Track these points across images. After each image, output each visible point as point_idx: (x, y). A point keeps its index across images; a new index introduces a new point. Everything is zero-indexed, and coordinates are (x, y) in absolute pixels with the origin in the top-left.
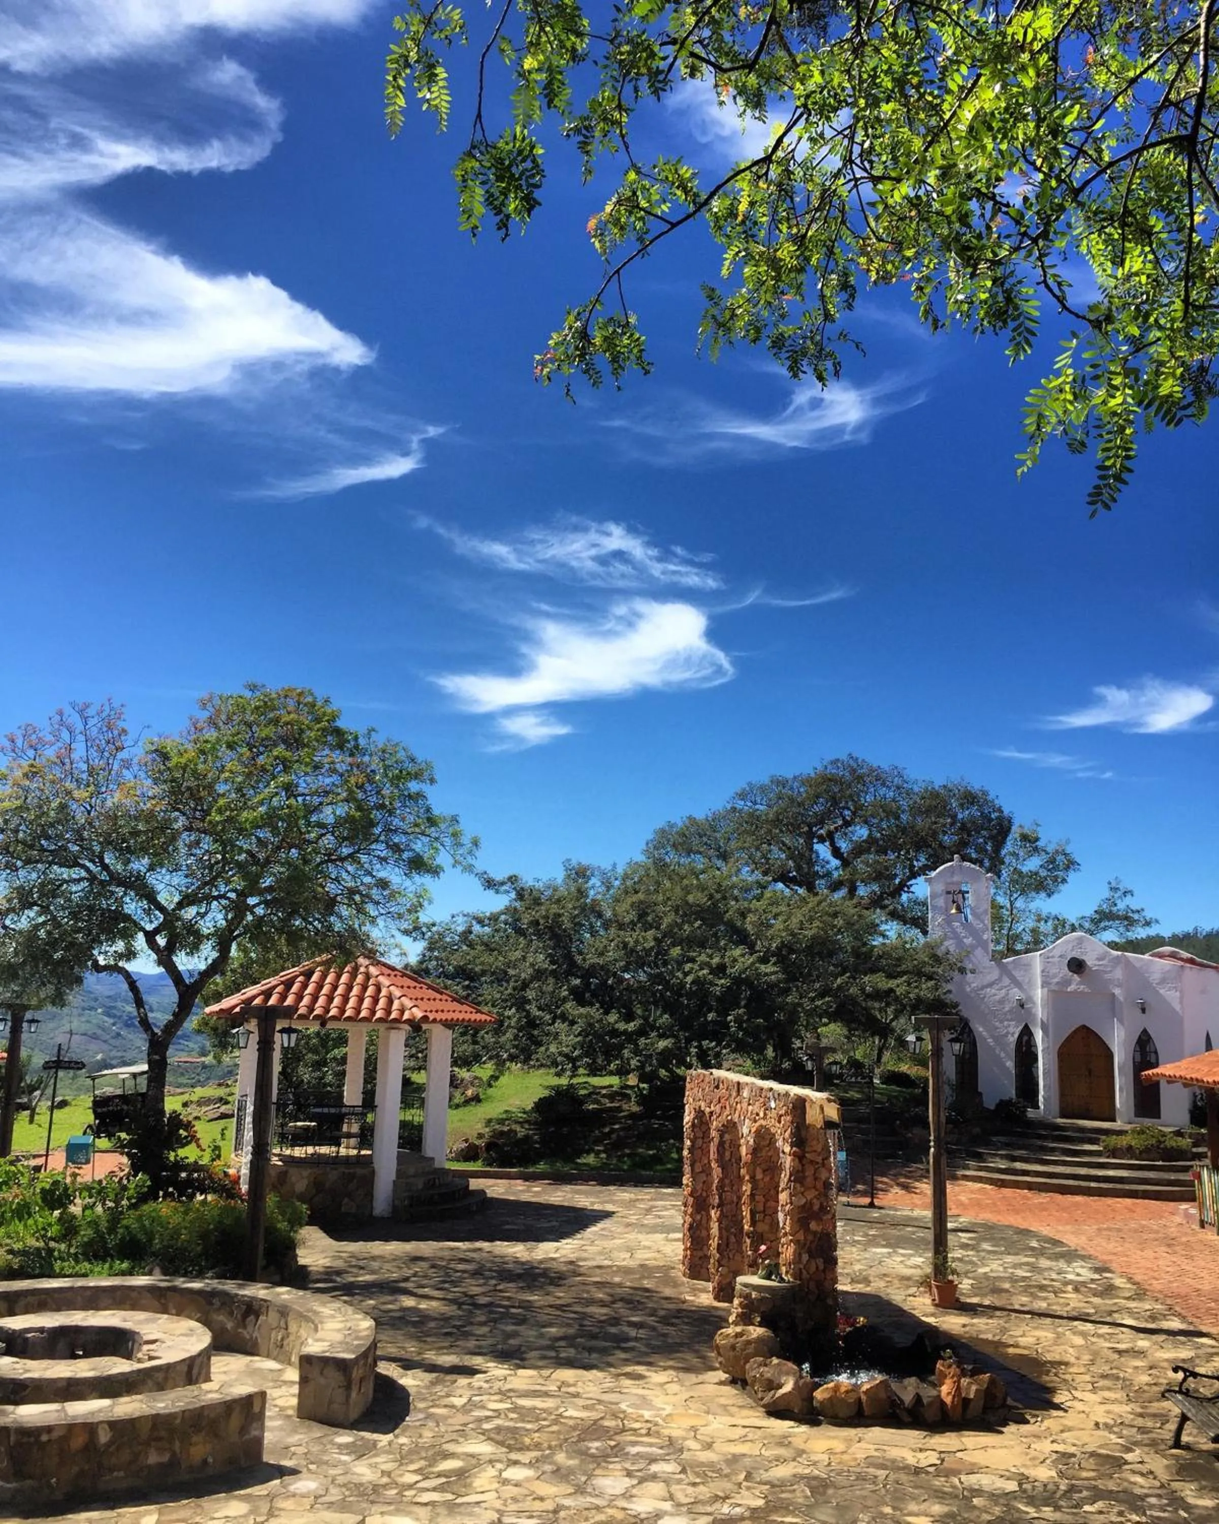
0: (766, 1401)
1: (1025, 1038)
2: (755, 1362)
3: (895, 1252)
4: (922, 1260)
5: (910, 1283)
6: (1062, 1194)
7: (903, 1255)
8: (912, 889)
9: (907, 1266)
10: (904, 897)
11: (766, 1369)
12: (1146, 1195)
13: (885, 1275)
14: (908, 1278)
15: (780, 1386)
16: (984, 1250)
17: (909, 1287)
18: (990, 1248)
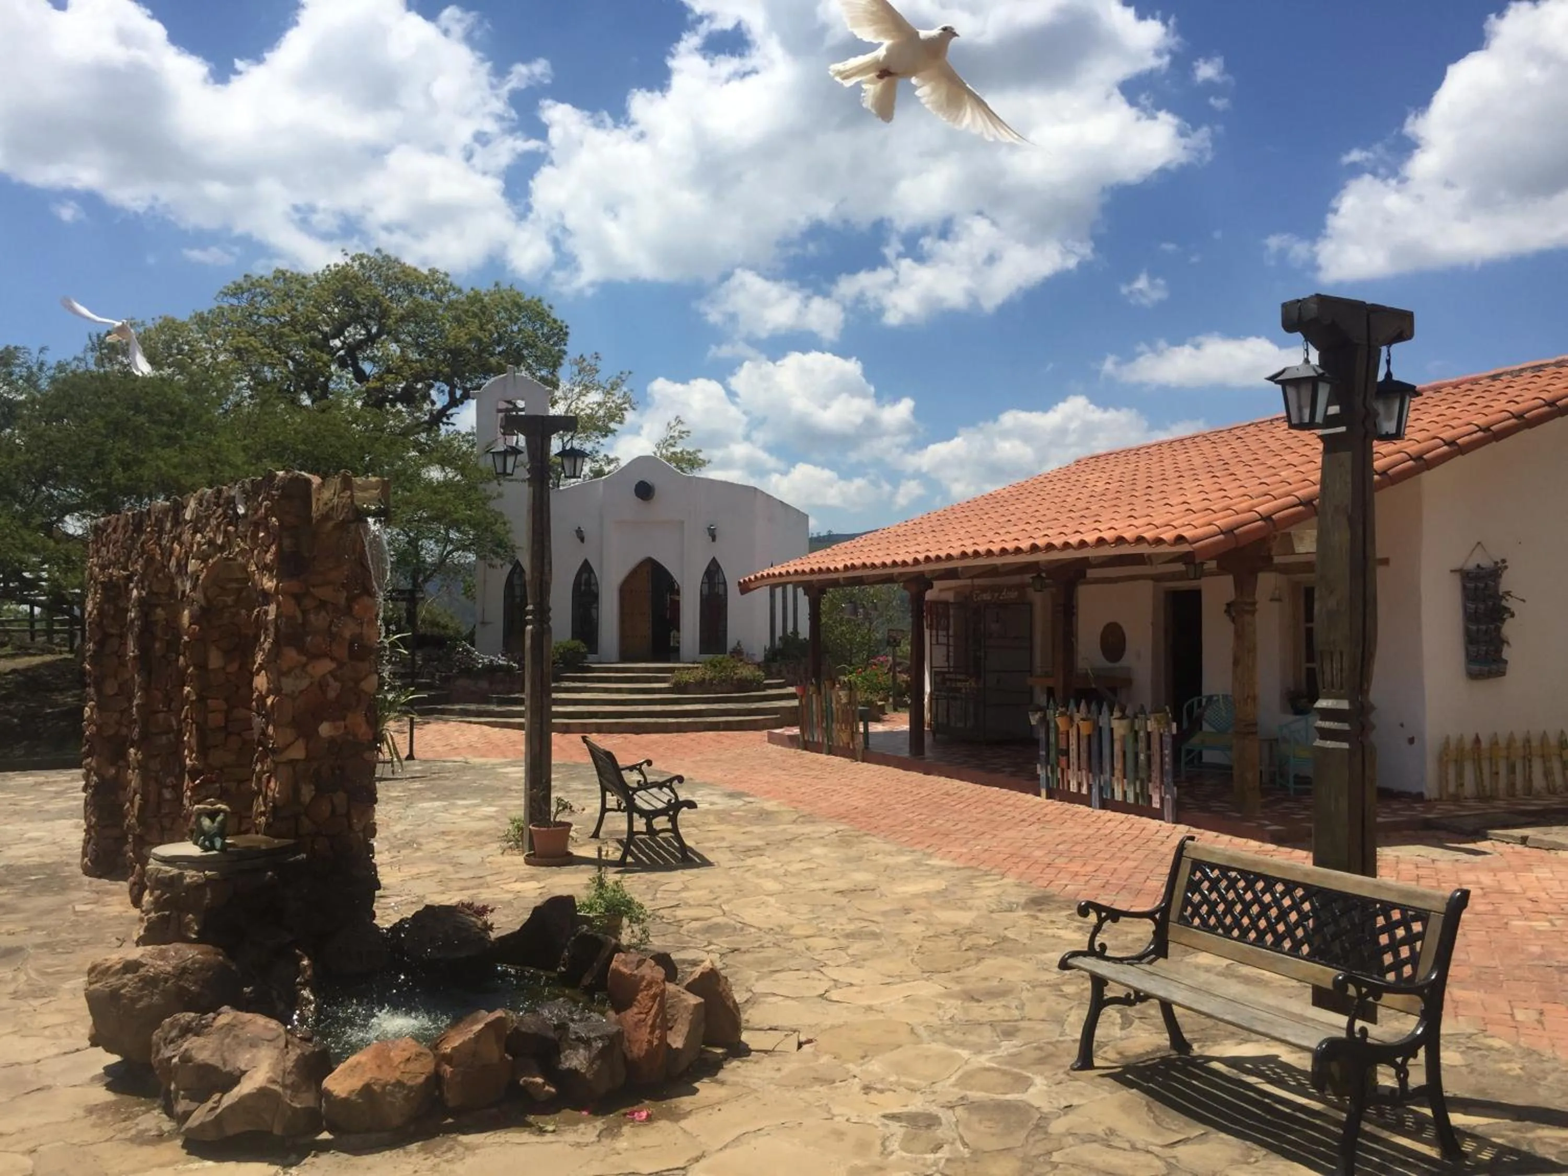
0: (194, 1121)
1: (585, 576)
2: (172, 1026)
3: (454, 804)
4: (494, 809)
5: (483, 838)
6: (637, 734)
7: (467, 807)
8: (452, 420)
9: (474, 819)
10: (443, 429)
11: (199, 1041)
12: (728, 727)
13: (443, 833)
14: (479, 833)
15: (234, 1079)
16: (575, 790)
17: (482, 845)
18: (581, 787)
